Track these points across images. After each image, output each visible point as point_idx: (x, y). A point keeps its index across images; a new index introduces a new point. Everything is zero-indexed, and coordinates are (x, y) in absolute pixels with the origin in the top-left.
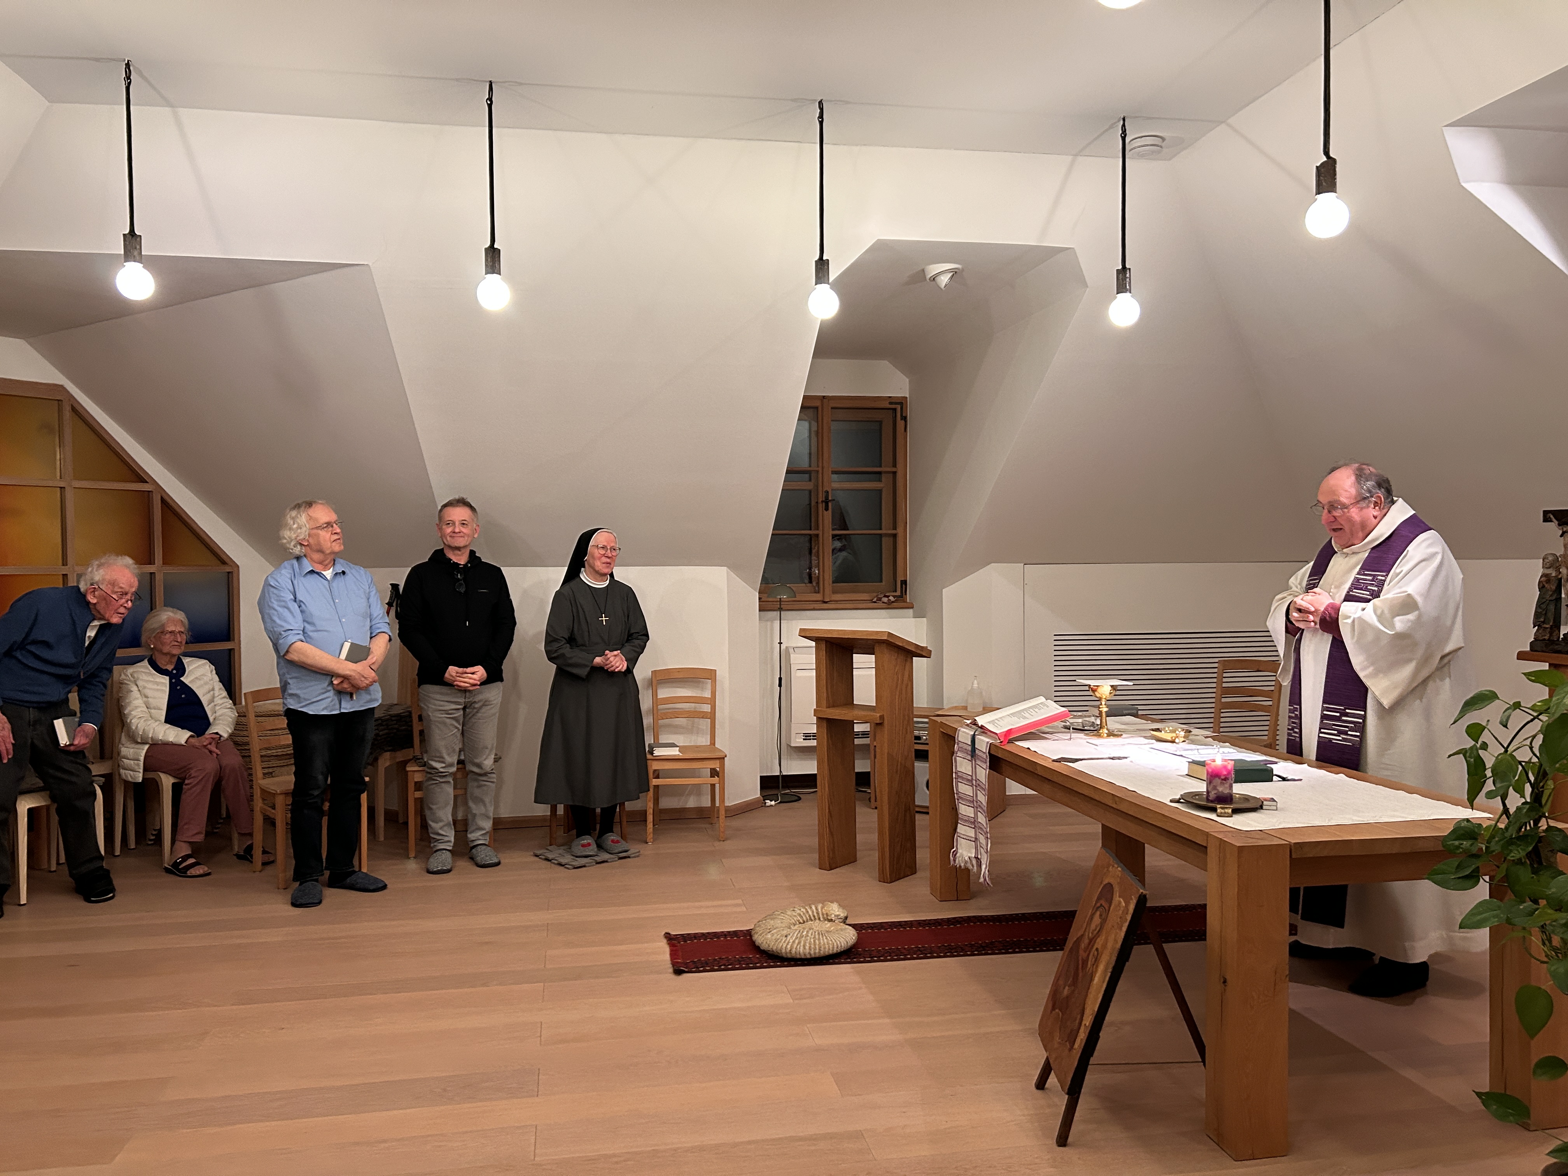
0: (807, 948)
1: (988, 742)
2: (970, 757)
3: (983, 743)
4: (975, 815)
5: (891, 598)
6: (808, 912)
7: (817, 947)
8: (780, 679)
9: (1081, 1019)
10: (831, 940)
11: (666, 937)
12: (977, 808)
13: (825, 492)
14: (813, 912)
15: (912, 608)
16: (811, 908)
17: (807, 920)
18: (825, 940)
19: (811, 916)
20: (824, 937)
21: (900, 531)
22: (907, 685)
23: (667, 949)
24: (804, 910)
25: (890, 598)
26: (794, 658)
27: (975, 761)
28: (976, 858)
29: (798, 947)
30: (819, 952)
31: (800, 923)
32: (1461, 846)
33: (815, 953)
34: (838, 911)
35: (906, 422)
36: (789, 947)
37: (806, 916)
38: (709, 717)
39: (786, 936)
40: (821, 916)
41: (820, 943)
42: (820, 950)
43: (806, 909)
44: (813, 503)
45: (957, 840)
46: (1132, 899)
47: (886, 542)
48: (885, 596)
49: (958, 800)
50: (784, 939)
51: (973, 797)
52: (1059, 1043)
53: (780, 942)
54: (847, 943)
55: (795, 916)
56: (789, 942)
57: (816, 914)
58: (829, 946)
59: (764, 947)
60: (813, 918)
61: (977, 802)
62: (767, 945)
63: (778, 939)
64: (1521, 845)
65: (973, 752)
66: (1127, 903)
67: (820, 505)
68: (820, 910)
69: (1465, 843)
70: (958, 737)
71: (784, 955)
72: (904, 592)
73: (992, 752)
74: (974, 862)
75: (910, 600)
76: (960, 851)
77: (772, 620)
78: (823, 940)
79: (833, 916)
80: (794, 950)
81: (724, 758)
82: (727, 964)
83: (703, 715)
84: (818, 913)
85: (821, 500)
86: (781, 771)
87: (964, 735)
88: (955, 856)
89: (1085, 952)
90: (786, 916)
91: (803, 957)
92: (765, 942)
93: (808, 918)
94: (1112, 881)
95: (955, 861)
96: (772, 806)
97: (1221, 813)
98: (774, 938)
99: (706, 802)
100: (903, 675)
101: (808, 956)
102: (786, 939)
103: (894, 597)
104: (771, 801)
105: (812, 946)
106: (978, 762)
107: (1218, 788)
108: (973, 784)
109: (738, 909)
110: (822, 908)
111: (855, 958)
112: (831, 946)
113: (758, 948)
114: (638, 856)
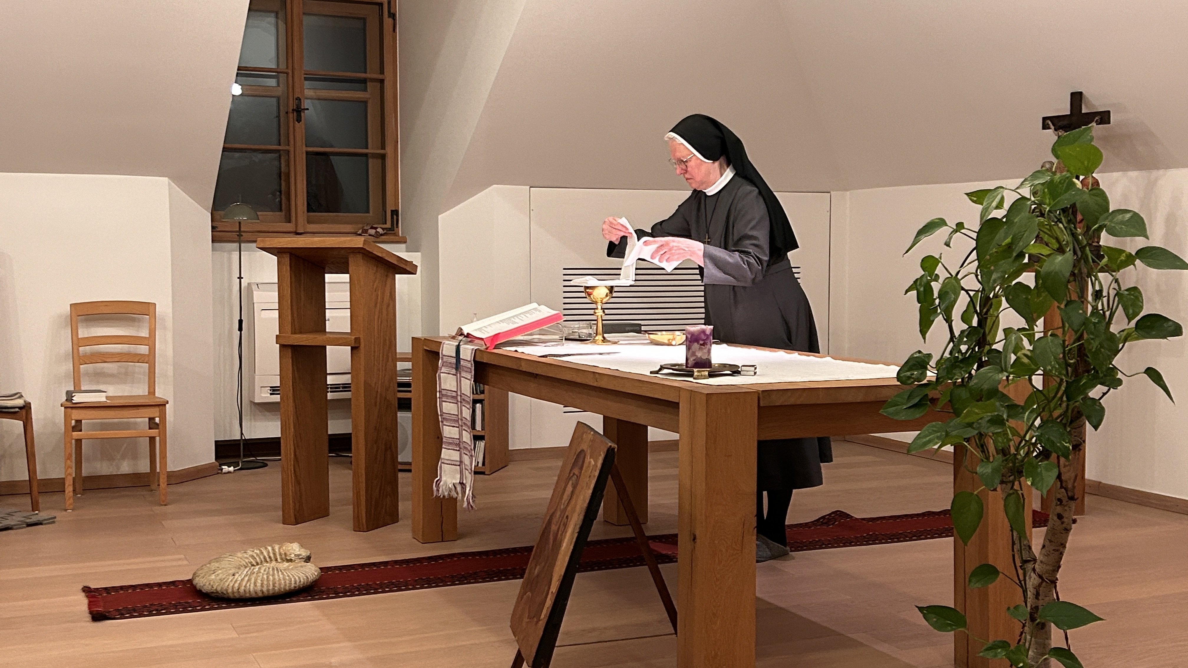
0: (259, 585)
1: (473, 349)
2: (454, 371)
3: (467, 352)
4: (460, 436)
5: (380, 230)
6: (262, 553)
7: (271, 583)
8: (241, 322)
9: (549, 588)
10: (288, 576)
11: (84, 591)
12: (462, 426)
13: (297, 99)
14: (269, 552)
15: (405, 242)
16: (266, 548)
17: (262, 562)
18: (281, 576)
19: (267, 556)
20: (280, 573)
21: (389, 150)
22: (388, 306)
23: (85, 601)
24: (258, 552)
25: (378, 230)
26: (257, 296)
27: (460, 374)
28: (461, 483)
29: (248, 585)
30: (273, 589)
31: (253, 565)
32: (913, 376)
33: (268, 590)
34: (299, 551)
35: (394, 19)
36: (236, 585)
37: (260, 558)
38: (146, 360)
39: (234, 575)
40: (278, 557)
41: (274, 579)
42: (274, 586)
43: (261, 551)
44: (282, 113)
45: (441, 467)
46: (601, 455)
47: (373, 164)
48: (372, 228)
49: (442, 422)
50: (231, 578)
51: (457, 415)
52: (527, 623)
53: (226, 581)
54: (308, 578)
55: (247, 558)
56: (236, 581)
57: (272, 555)
58: (285, 582)
59: (207, 588)
60: (268, 560)
61: (462, 420)
62: (210, 587)
63: (224, 579)
64: (963, 368)
65: (458, 365)
66: (596, 462)
67: (291, 115)
68: (277, 551)
69: (915, 373)
70: (442, 350)
71: (231, 595)
72: (395, 223)
73: (477, 359)
74: (459, 488)
75: (402, 234)
76: (444, 479)
77: (230, 252)
78: (279, 576)
79: (293, 556)
80: (243, 588)
81: (165, 405)
82: (160, 609)
83: (139, 358)
84: (274, 554)
85: (291, 108)
86: (242, 434)
87: (448, 349)
88: (438, 485)
89: (556, 525)
90: (236, 558)
91: (254, 595)
92: (208, 583)
93: (263, 560)
94: (585, 448)
95: (438, 490)
96: (229, 472)
97: (698, 376)
98: (218, 578)
99: (144, 467)
100: (383, 294)
101: (260, 595)
102: (234, 578)
103: (383, 229)
104: (229, 467)
105: (265, 583)
106: (464, 374)
107: (697, 354)
108: (458, 401)
109: (180, 563)
110: (280, 548)
111: (316, 596)
112: (288, 582)
113: (200, 591)
114: (54, 522)
